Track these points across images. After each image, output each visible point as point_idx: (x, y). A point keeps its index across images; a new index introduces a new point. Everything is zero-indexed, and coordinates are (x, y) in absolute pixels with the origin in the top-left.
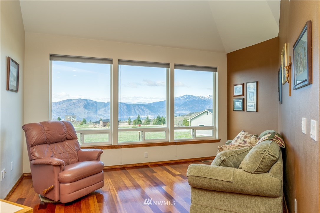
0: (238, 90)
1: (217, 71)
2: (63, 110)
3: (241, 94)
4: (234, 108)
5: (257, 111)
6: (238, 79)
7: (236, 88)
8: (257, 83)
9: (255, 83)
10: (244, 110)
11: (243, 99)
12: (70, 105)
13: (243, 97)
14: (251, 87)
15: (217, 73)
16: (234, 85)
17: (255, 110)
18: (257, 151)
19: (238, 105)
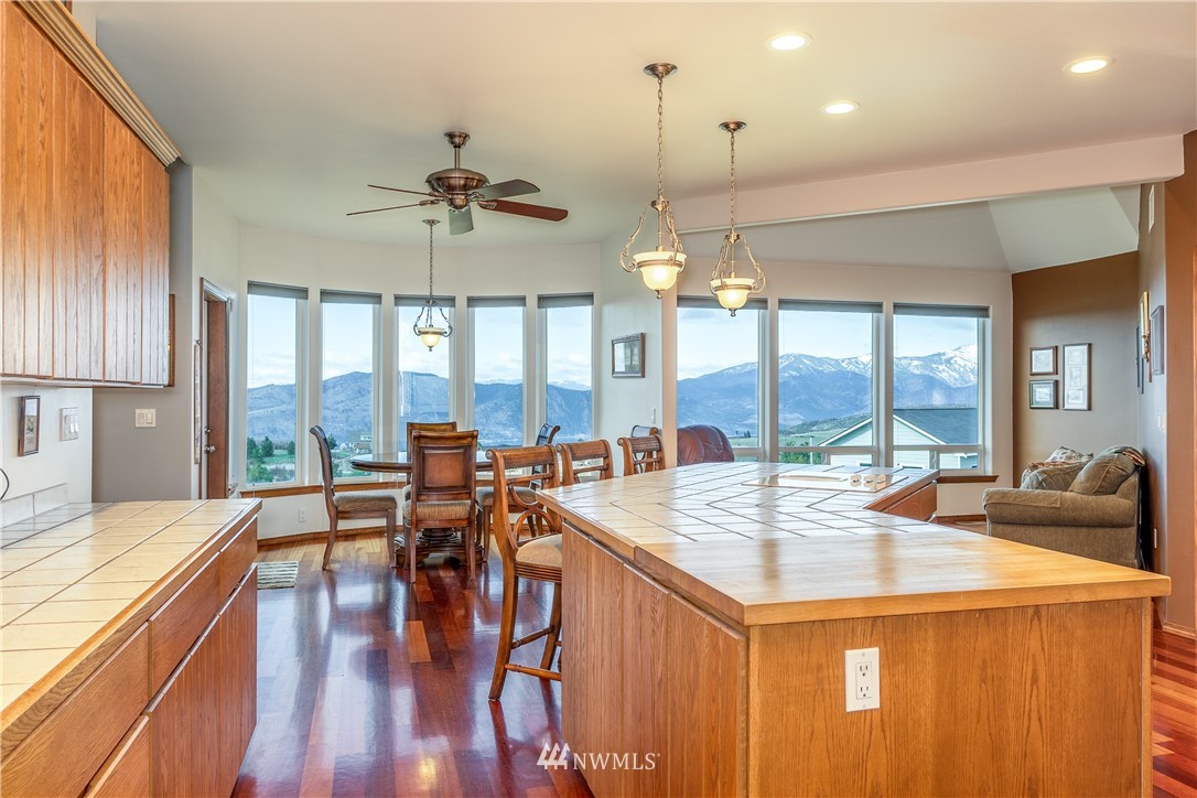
0: (1041, 361)
1: (988, 316)
2: (336, 410)
3: (1050, 369)
4: (1031, 402)
5: (1090, 408)
6: (1041, 333)
7: (1037, 357)
8: (1090, 346)
9: (1086, 347)
10: (1057, 407)
11: (1056, 383)
12: (360, 392)
13: (1055, 377)
14: (1076, 357)
15: (989, 321)
16: (1032, 350)
17: (1085, 407)
18: (1097, 464)
19: (1043, 394)
